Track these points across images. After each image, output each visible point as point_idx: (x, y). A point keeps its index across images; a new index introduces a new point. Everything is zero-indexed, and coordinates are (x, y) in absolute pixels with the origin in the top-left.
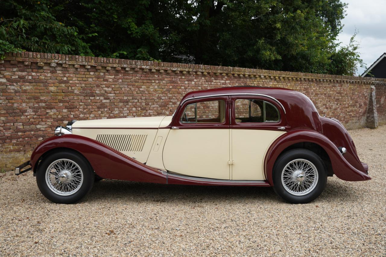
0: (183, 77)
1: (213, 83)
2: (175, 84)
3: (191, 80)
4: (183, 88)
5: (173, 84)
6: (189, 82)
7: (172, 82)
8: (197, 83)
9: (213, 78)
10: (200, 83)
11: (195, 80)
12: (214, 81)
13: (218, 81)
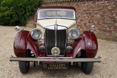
0: (81, 2)
1: (96, 4)
2: (78, 6)
3: (85, 3)
4: (81, 7)
5: (77, 6)
6: (84, 4)
7: (77, 5)
8: (88, 4)
9: (96, 1)
10: (89, 4)
11: (87, 3)
12: (97, 2)
13: (99, 2)
